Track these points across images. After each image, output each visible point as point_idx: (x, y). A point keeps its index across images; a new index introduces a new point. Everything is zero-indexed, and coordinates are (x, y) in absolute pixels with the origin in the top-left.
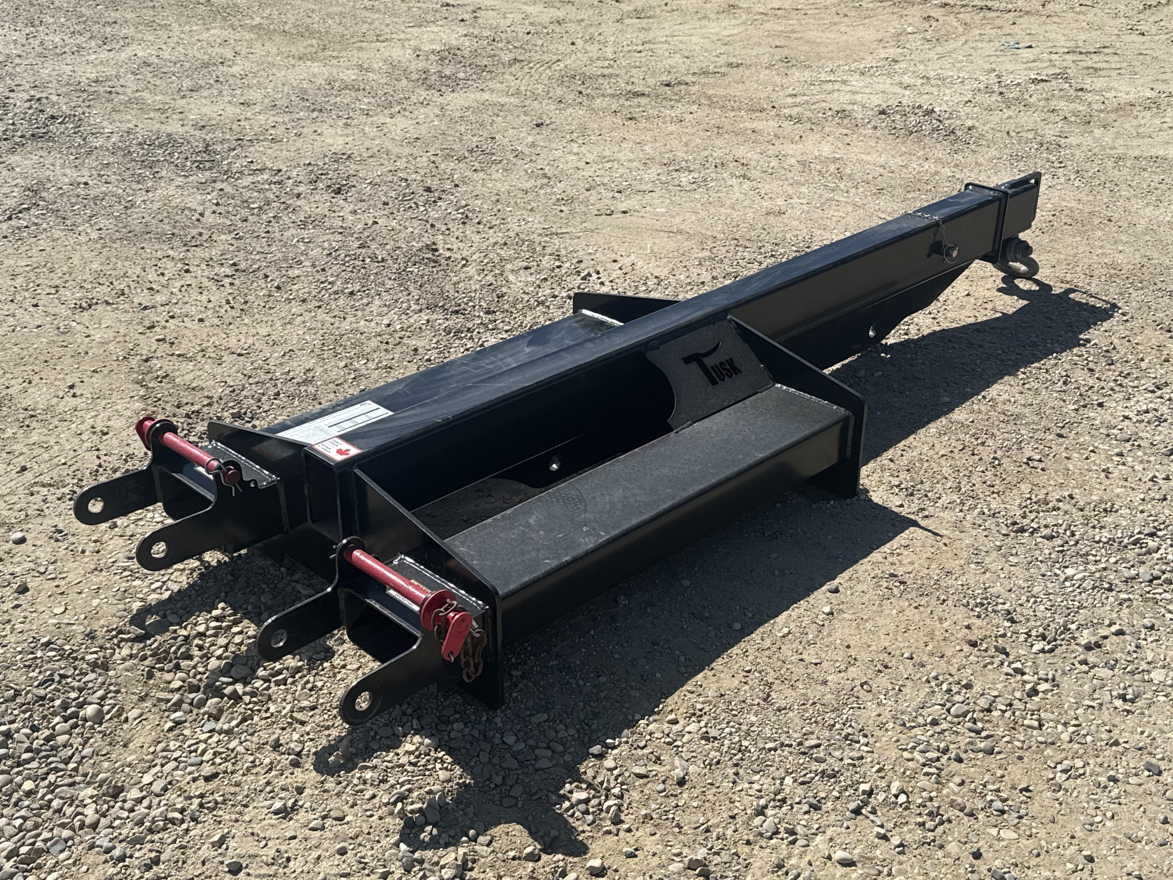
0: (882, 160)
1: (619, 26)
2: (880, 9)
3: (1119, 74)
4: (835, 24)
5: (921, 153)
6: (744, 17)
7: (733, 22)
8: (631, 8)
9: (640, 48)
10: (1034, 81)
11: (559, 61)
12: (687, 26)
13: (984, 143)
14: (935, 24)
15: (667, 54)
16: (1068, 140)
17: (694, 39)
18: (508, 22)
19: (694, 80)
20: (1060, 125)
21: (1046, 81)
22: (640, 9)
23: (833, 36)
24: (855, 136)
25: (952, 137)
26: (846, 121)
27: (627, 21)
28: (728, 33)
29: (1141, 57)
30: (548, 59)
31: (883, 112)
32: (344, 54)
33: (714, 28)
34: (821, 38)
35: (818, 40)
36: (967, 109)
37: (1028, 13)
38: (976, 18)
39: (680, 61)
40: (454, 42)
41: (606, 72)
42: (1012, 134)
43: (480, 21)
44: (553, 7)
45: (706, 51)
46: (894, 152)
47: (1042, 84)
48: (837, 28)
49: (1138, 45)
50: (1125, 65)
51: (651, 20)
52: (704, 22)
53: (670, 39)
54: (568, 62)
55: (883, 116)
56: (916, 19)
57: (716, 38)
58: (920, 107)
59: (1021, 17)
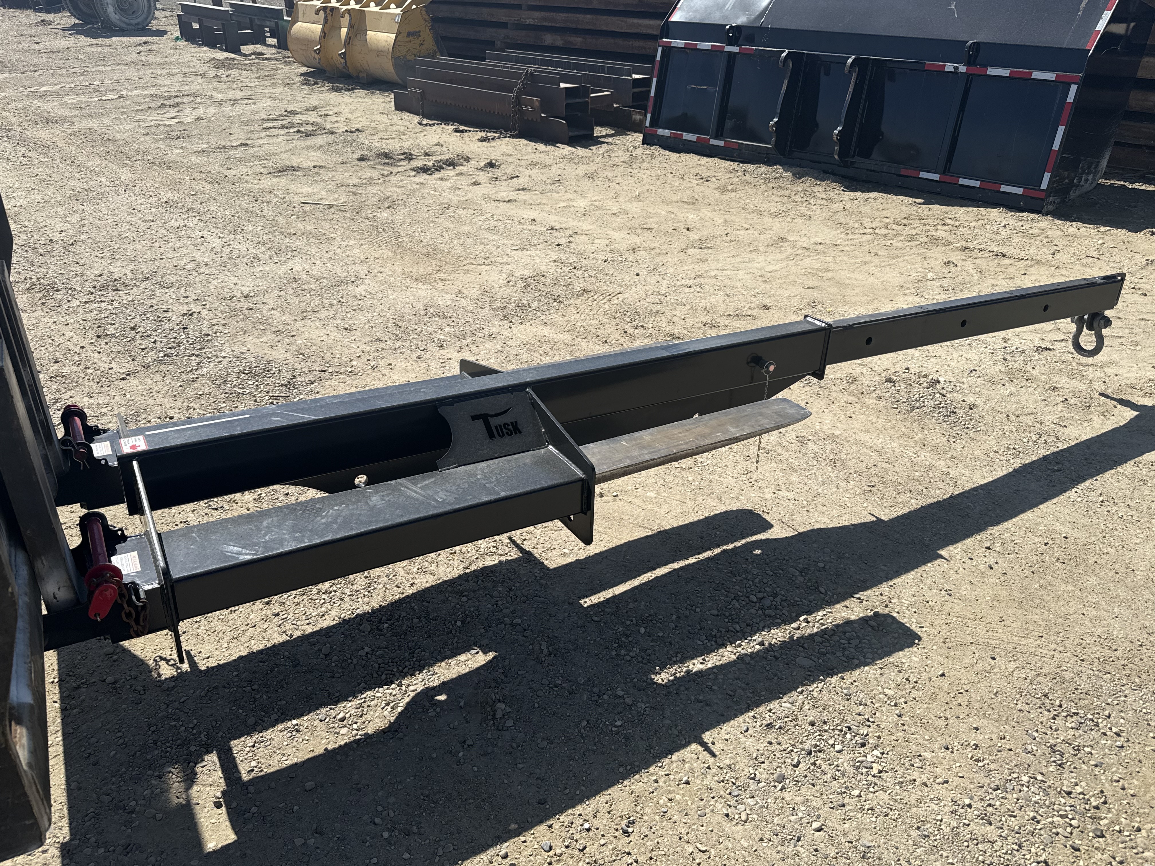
0: (878, 443)
1: (682, 256)
2: (908, 249)
3: (1121, 344)
4: (866, 263)
5: (920, 436)
6: (789, 250)
7: (779, 256)
8: (697, 237)
9: (691, 282)
10: (1038, 349)
11: (620, 293)
12: (738, 259)
13: (983, 428)
14: (953, 269)
15: (712, 291)
16: (1066, 430)
17: (741, 274)
18: (594, 248)
19: (727, 322)
20: (1059, 408)
21: (1050, 350)
22: (704, 238)
23: (861, 277)
24: (858, 406)
25: (952, 418)
26: (853, 387)
27: (691, 251)
28: (771, 268)
29: (1143, 323)
30: (612, 290)
31: (889, 380)
32: (452, 277)
33: (760, 262)
34: (850, 279)
35: (847, 282)
36: (972, 380)
37: (1038, 262)
38: (991, 264)
39: (721, 300)
40: (543, 268)
41: (655, 308)
42: (1012, 418)
43: (572, 245)
44: (635, 233)
45: (747, 289)
46: (892, 432)
47: (1046, 353)
48: (866, 267)
49: (1139, 307)
50: (1127, 331)
51: (710, 251)
52: (754, 255)
53: (719, 273)
54: (627, 295)
55: (889, 385)
56: (938, 263)
57: (760, 273)
58: (925, 376)
59: (1032, 266)
